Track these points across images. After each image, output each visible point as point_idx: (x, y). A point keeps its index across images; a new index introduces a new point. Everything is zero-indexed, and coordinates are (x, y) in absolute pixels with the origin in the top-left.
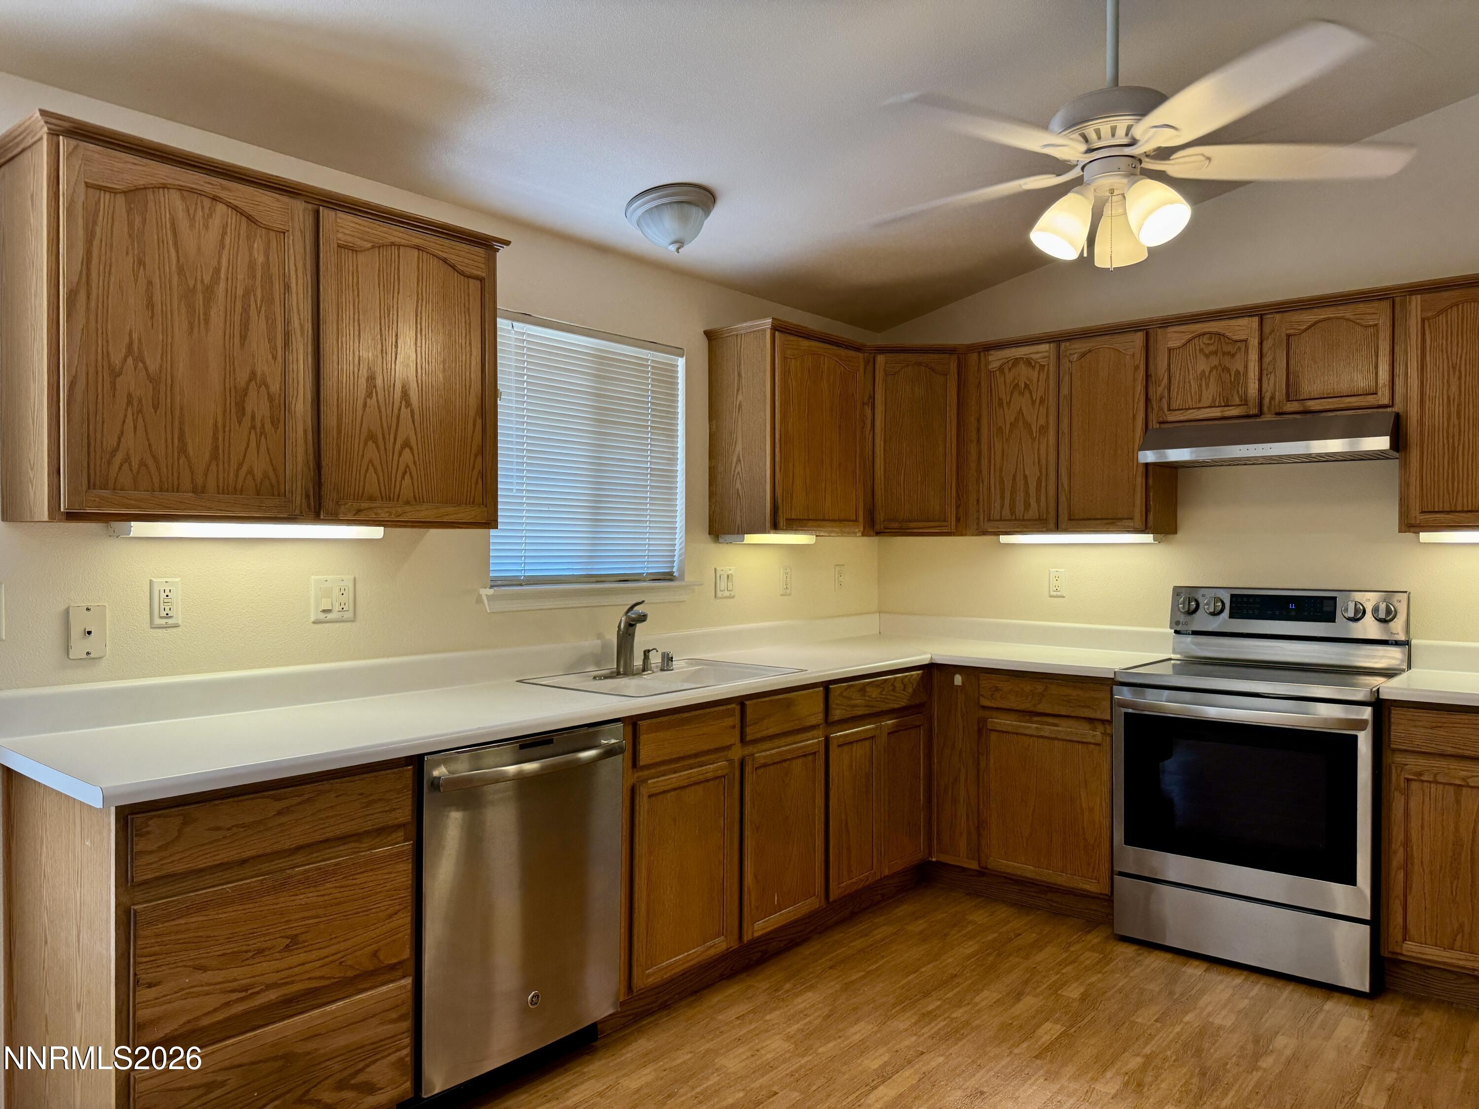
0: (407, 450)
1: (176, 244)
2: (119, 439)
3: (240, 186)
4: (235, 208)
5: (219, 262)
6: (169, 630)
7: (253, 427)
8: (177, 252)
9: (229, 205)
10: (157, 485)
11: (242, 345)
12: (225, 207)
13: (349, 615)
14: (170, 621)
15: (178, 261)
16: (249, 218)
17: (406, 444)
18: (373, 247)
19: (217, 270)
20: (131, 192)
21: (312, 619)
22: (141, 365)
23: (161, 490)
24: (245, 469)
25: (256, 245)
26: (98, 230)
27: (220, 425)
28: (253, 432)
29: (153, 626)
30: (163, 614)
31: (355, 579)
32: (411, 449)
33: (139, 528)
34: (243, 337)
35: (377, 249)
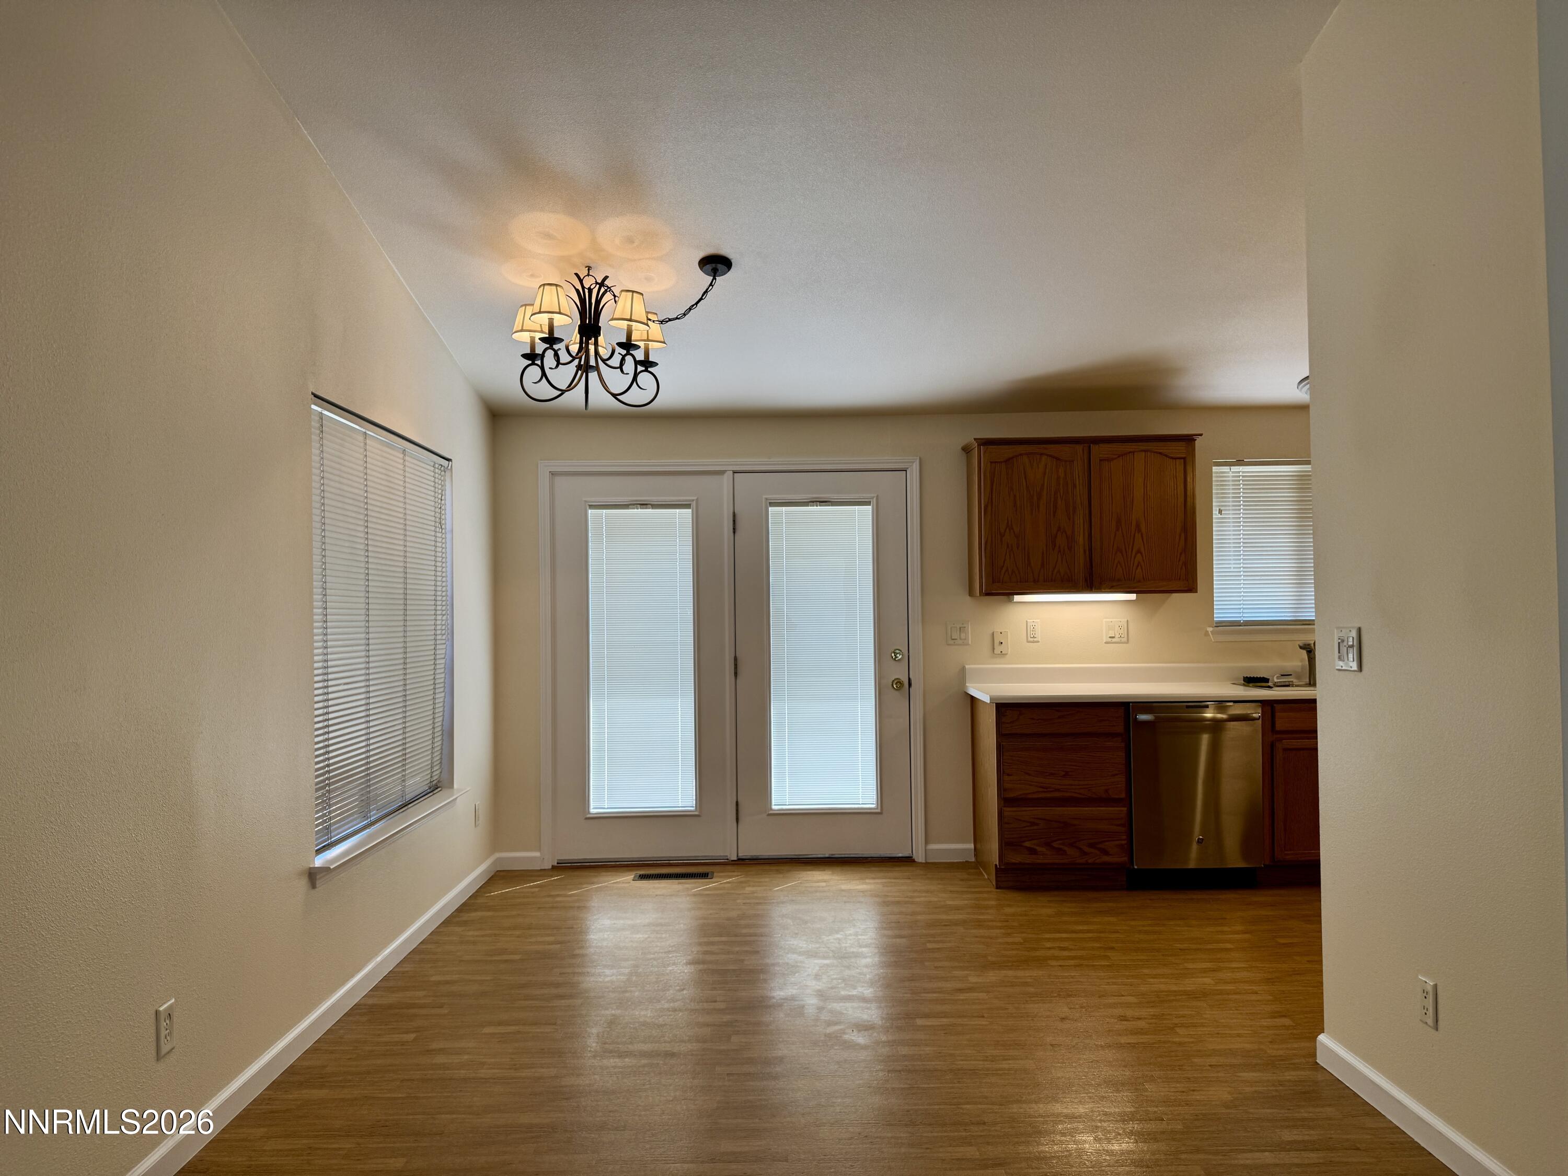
0: (1139, 555)
1: (1025, 478)
2: (1004, 562)
3: (1052, 446)
4: (1051, 456)
5: (1044, 482)
6: (1035, 643)
7: (1060, 551)
8: (1026, 481)
9: (1047, 455)
10: (1019, 581)
11: (1054, 515)
12: (1046, 457)
13: (1125, 640)
14: (1035, 639)
15: (1026, 484)
16: (1058, 459)
17: (1139, 551)
18: (1119, 457)
19: (1043, 485)
20: (1008, 461)
21: (1105, 641)
22: (1012, 531)
23: (1020, 582)
24: (1056, 571)
25: (1060, 470)
26: (995, 479)
27: (1045, 552)
28: (1059, 554)
29: (1028, 642)
30: (1032, 636)
31: (1127, 621)
32: (1141, 554)
33: (1017, 598)
34: (1055, 513)
35: (1121, 457)
